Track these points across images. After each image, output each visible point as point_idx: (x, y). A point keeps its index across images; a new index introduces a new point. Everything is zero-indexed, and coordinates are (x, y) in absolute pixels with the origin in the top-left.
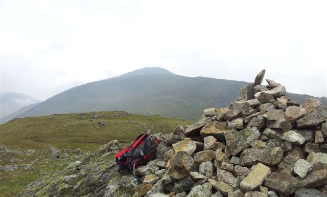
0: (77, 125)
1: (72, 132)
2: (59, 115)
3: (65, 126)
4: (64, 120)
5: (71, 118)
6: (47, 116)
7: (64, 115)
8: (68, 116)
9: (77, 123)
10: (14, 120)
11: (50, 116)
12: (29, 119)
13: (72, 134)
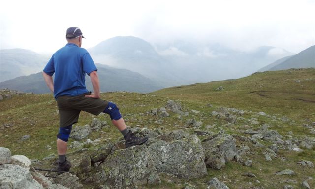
0: (310, 81)
1: (303, 89)
2: (297, 70)
3: (297, 81)
4: (300, 76)
5: (308, 73)
6: (285, 71)
7: (302, 69)
8: (305, 71)
9: (311, 79)
10: (256, 72)
11: (287, 70)
12: (267, 73)
13: (301, 91)
